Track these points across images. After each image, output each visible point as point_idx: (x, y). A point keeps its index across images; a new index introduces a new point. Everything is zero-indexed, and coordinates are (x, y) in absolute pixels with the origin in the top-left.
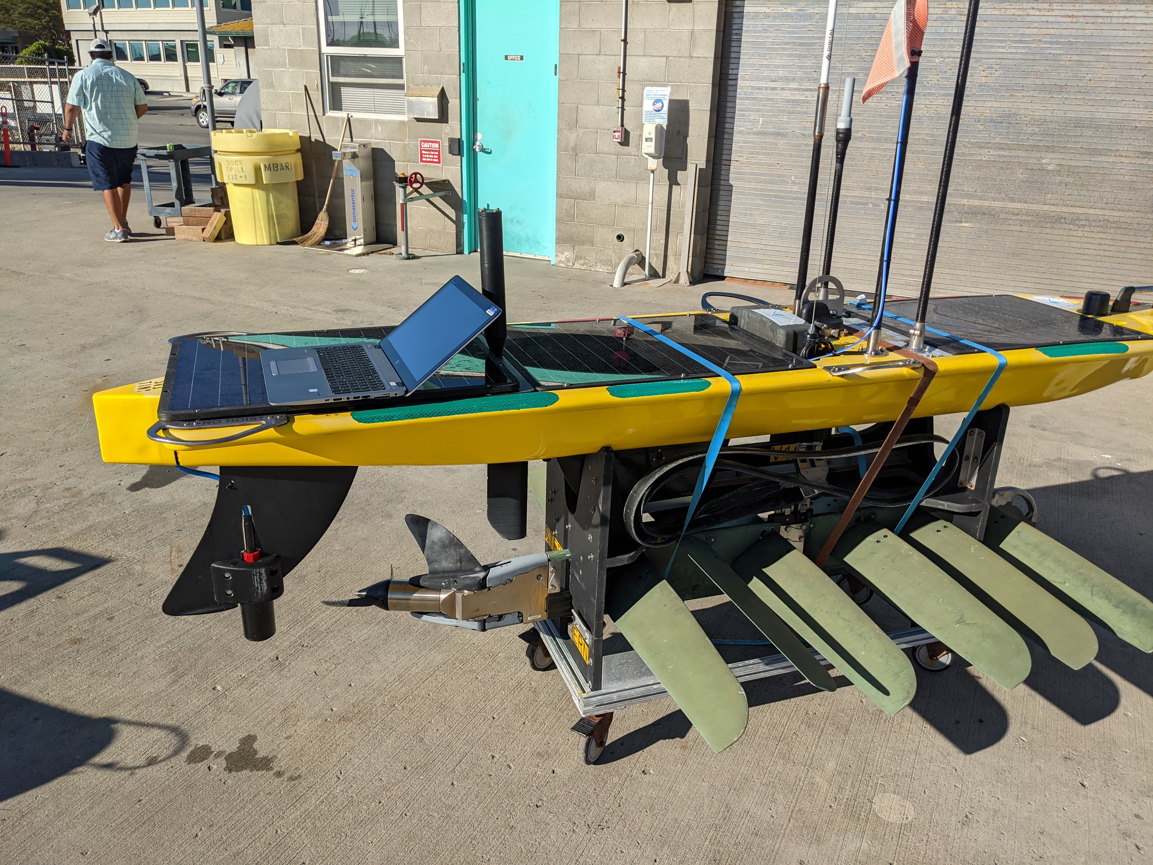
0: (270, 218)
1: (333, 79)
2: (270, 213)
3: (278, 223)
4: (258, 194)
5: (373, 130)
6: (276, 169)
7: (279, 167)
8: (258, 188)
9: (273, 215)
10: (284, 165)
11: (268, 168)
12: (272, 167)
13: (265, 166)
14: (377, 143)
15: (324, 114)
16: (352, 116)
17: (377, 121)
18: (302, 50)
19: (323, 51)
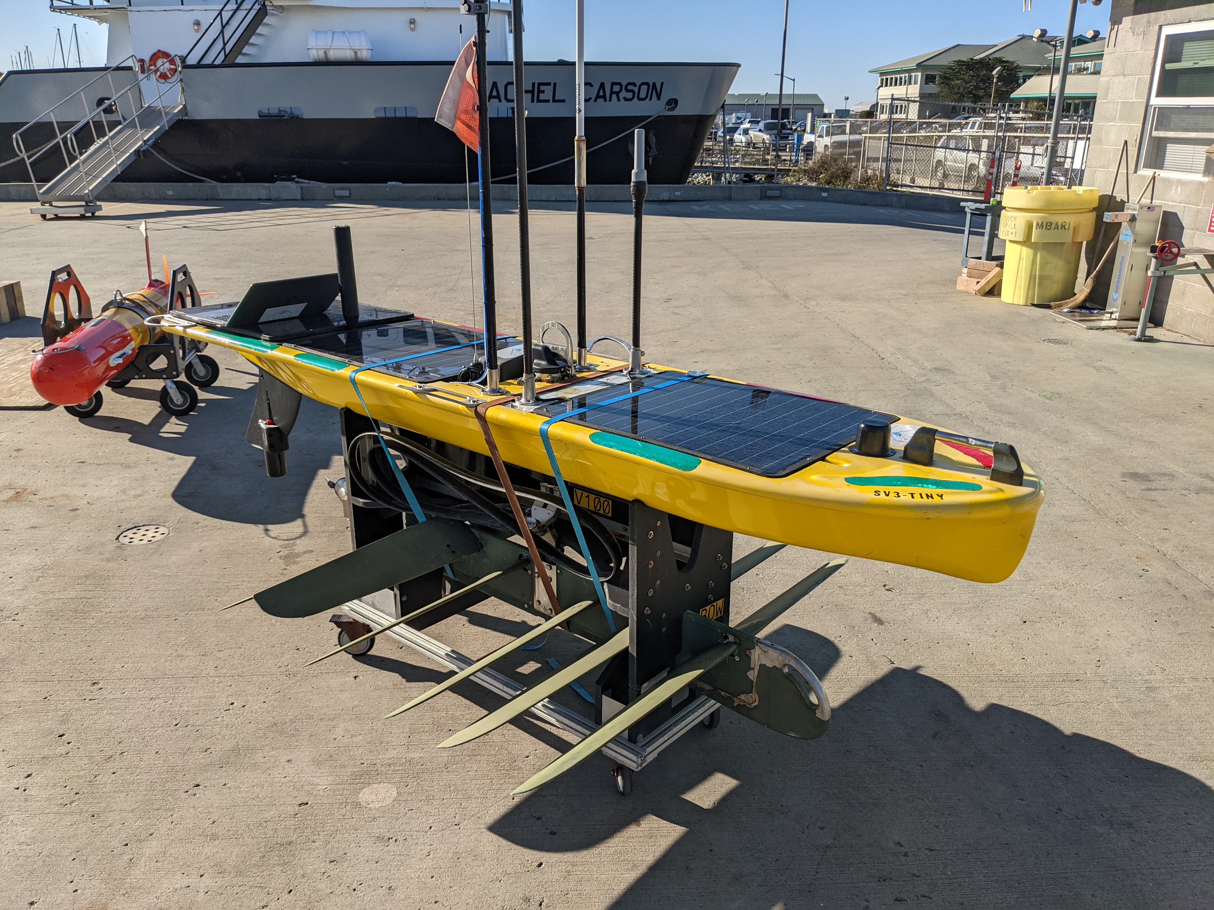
0: (1032, 277)
1: (1155, 134)
2: (1033, 273)
3: (1040, 284)
4: (1026, 252)
5: (1173, 191)
6: (1049, 227)
7: (1053, 226)
8: (1028, 246)
9: (1035, 275)
10: (1060, 224)
11: (1040, 226)
12: (1045, 226)
13: (1038, 224)
14: (1173, 206)
15: (1135, 172)
16: (1159, 175)
17: (1180, 182)
18: (1132, 102)
19: (1151, 103)
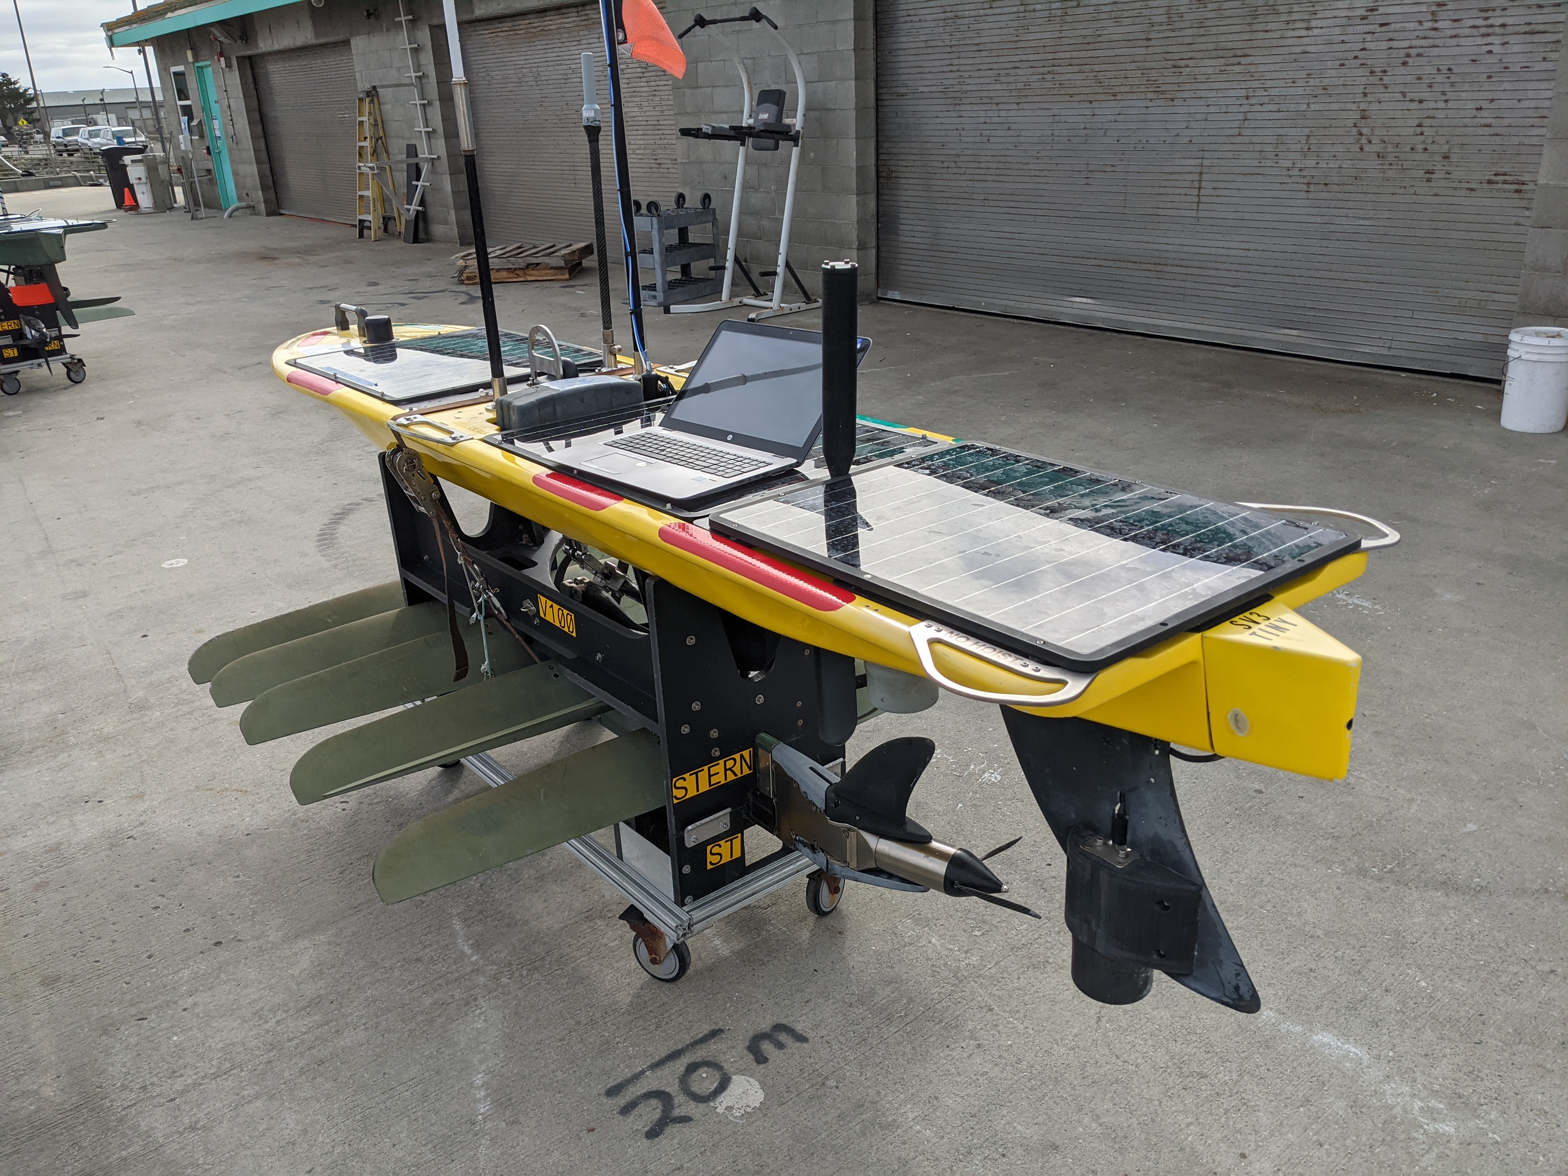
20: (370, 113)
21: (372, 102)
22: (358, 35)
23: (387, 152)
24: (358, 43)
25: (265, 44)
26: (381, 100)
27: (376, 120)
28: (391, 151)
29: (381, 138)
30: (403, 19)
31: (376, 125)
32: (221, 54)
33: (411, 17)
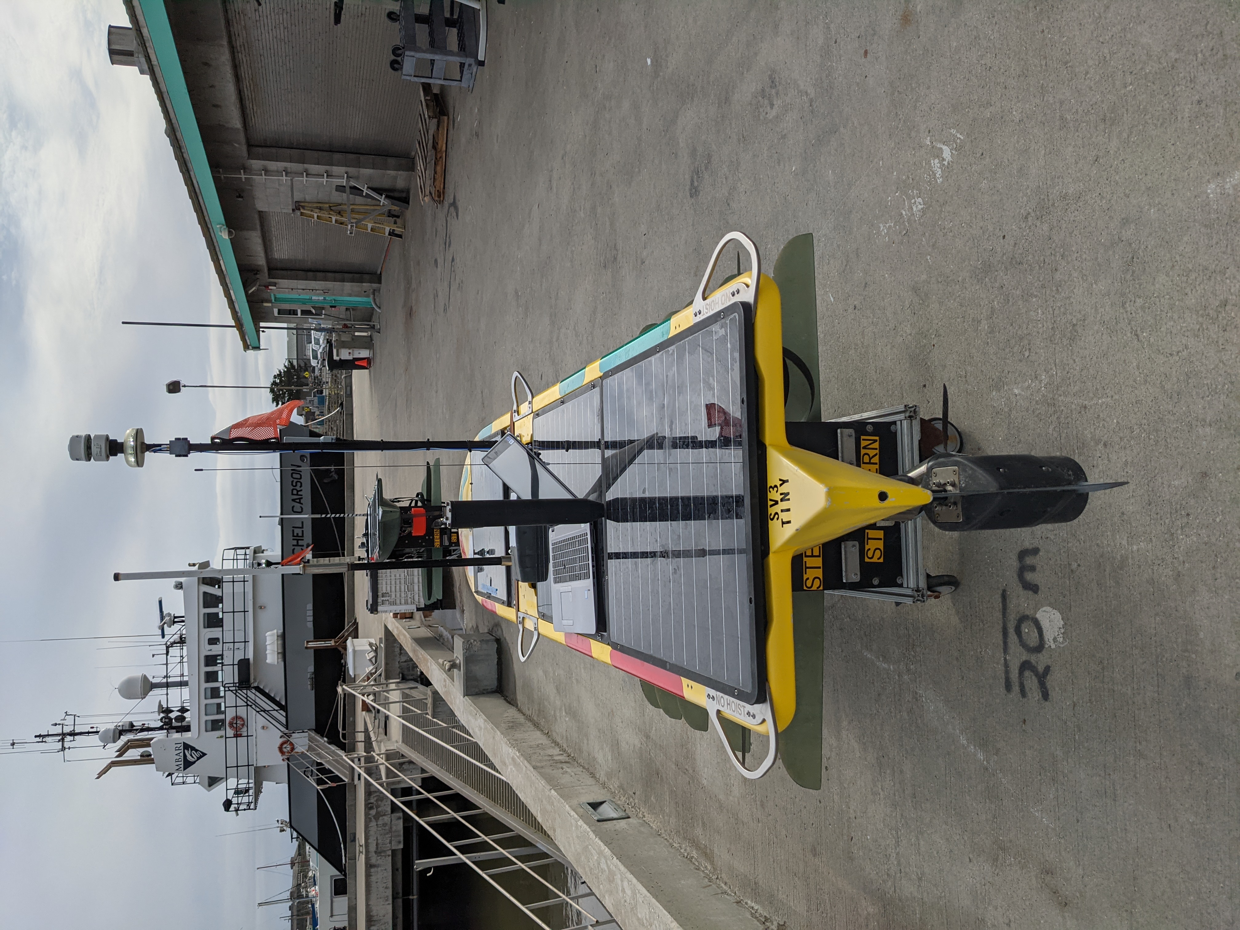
20: (312, 211)
21: (303, 207)
22: (255, 205)
23: (340, 205)
24: (261, 206)
25: (261, 261)
26: (303, 200)
27: (317, 208)
28: (340, 202)
29: (330, 207)
30: (243, 176)
31: (320, 209)
32: (267, 287)
33: (242, 171)
